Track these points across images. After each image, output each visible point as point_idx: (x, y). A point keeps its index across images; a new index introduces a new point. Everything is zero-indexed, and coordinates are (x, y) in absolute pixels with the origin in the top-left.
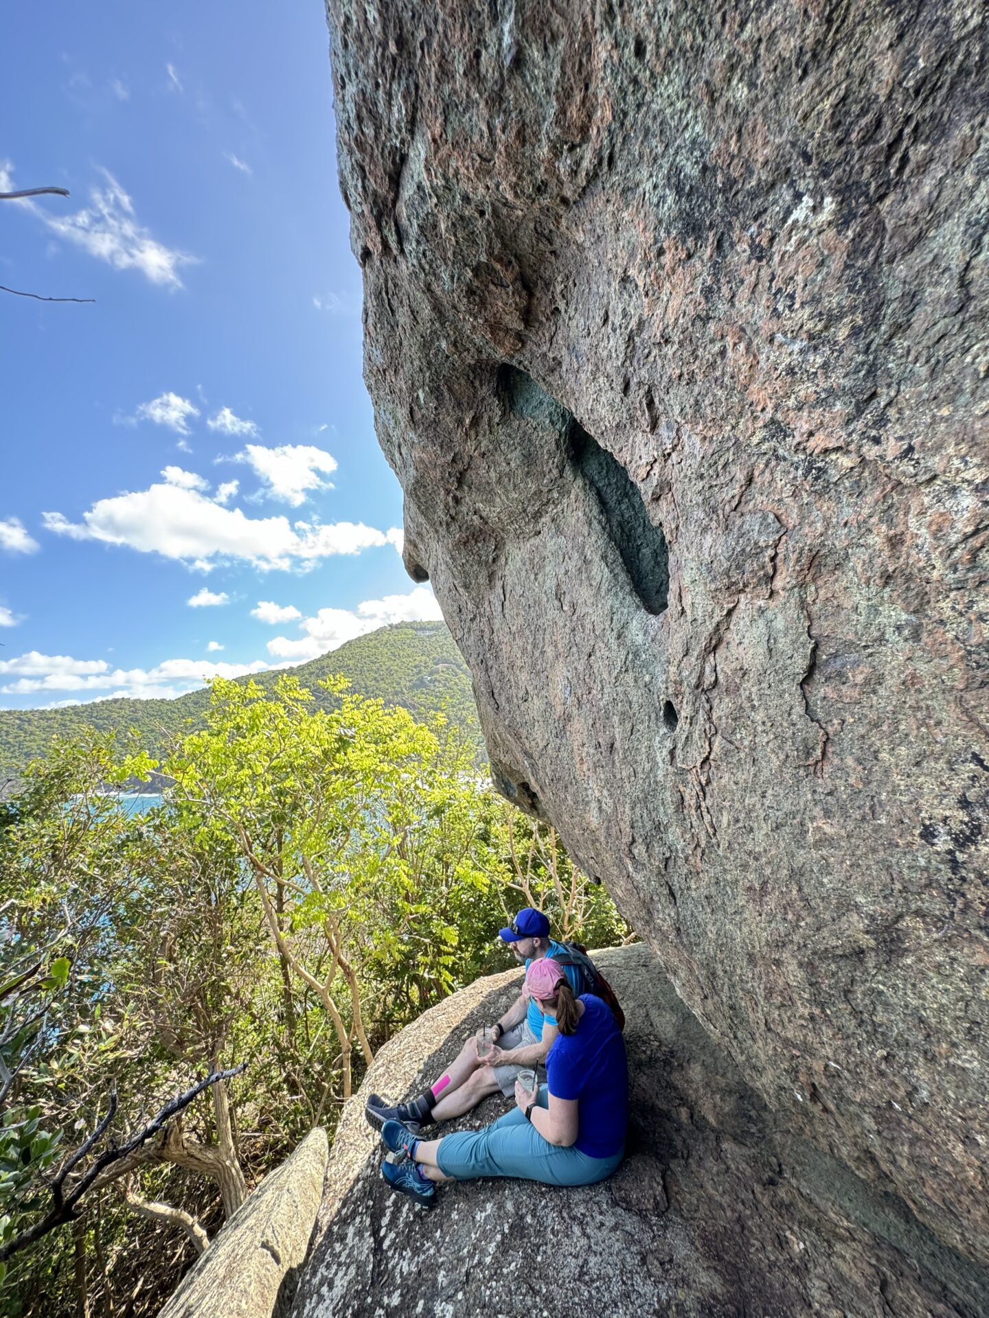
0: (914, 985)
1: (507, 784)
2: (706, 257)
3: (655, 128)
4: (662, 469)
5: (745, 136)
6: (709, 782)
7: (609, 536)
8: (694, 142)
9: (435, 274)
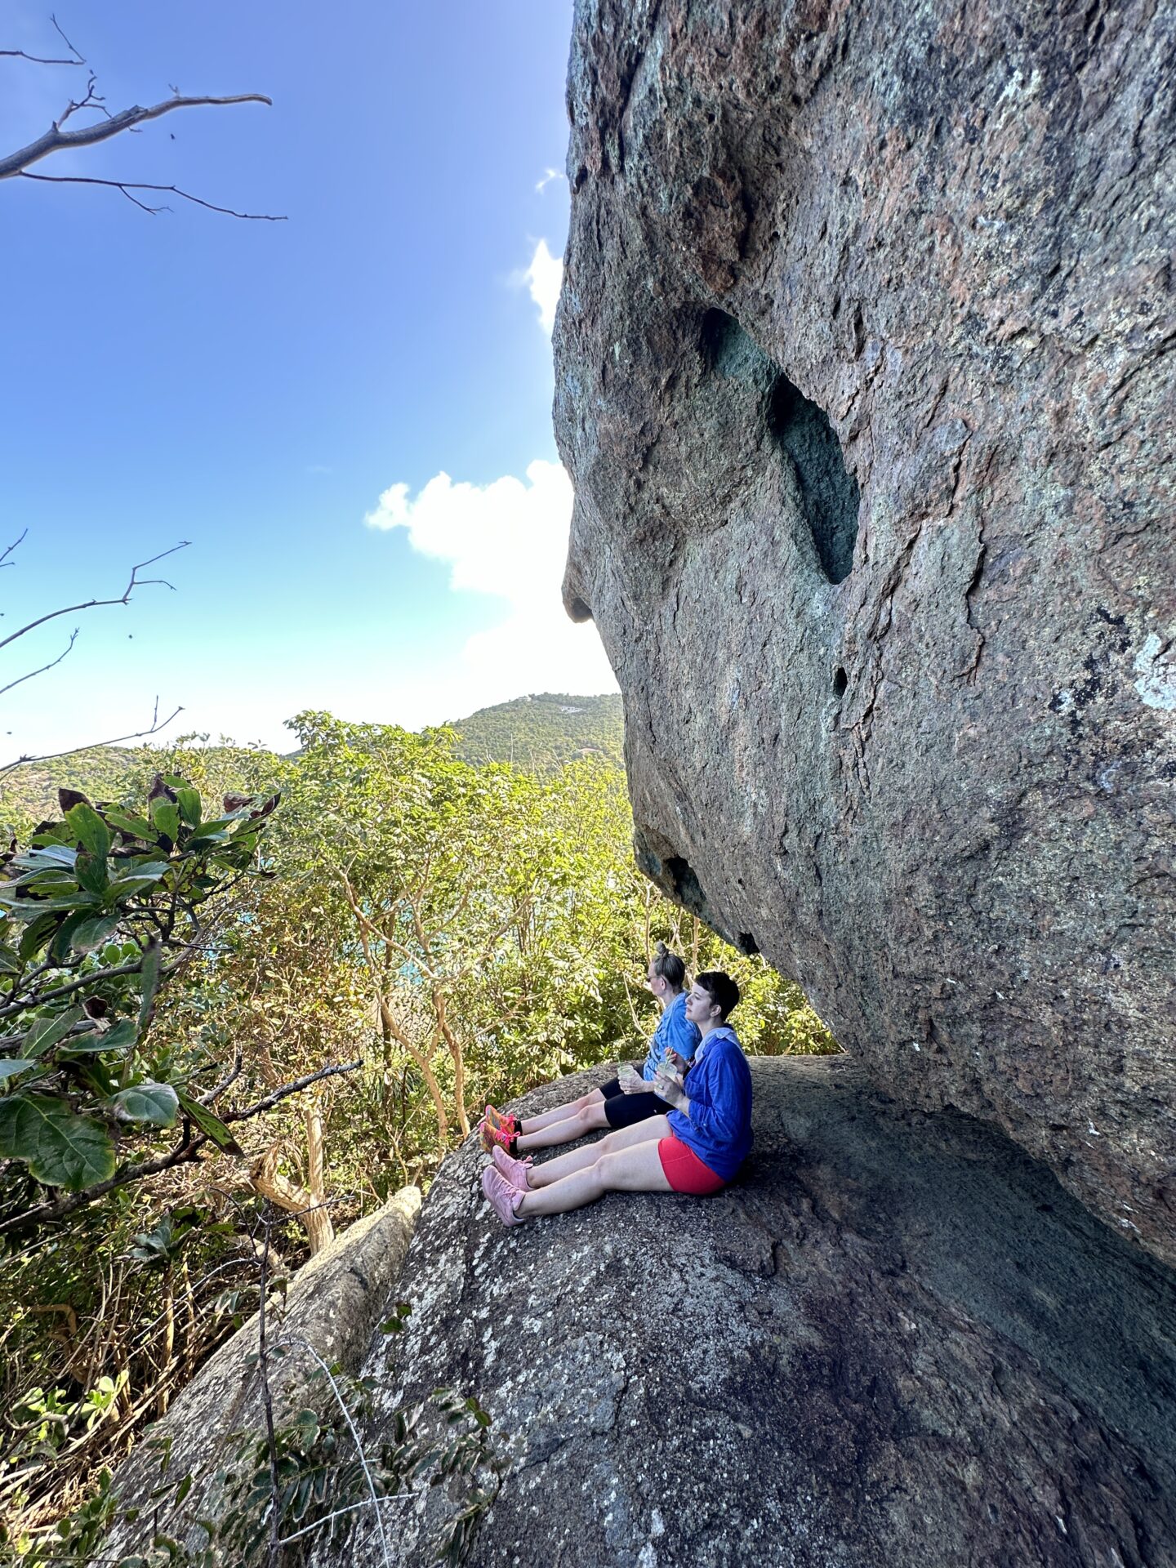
0: (1028, 864)
1: (651, 861)
2: (924, 147)
3: (889, 11)
4: (863, 400)
5: (968, 12)
6: (869, 736)
7: (802, 513)
8: (923, 23)
9: (652, 195)
